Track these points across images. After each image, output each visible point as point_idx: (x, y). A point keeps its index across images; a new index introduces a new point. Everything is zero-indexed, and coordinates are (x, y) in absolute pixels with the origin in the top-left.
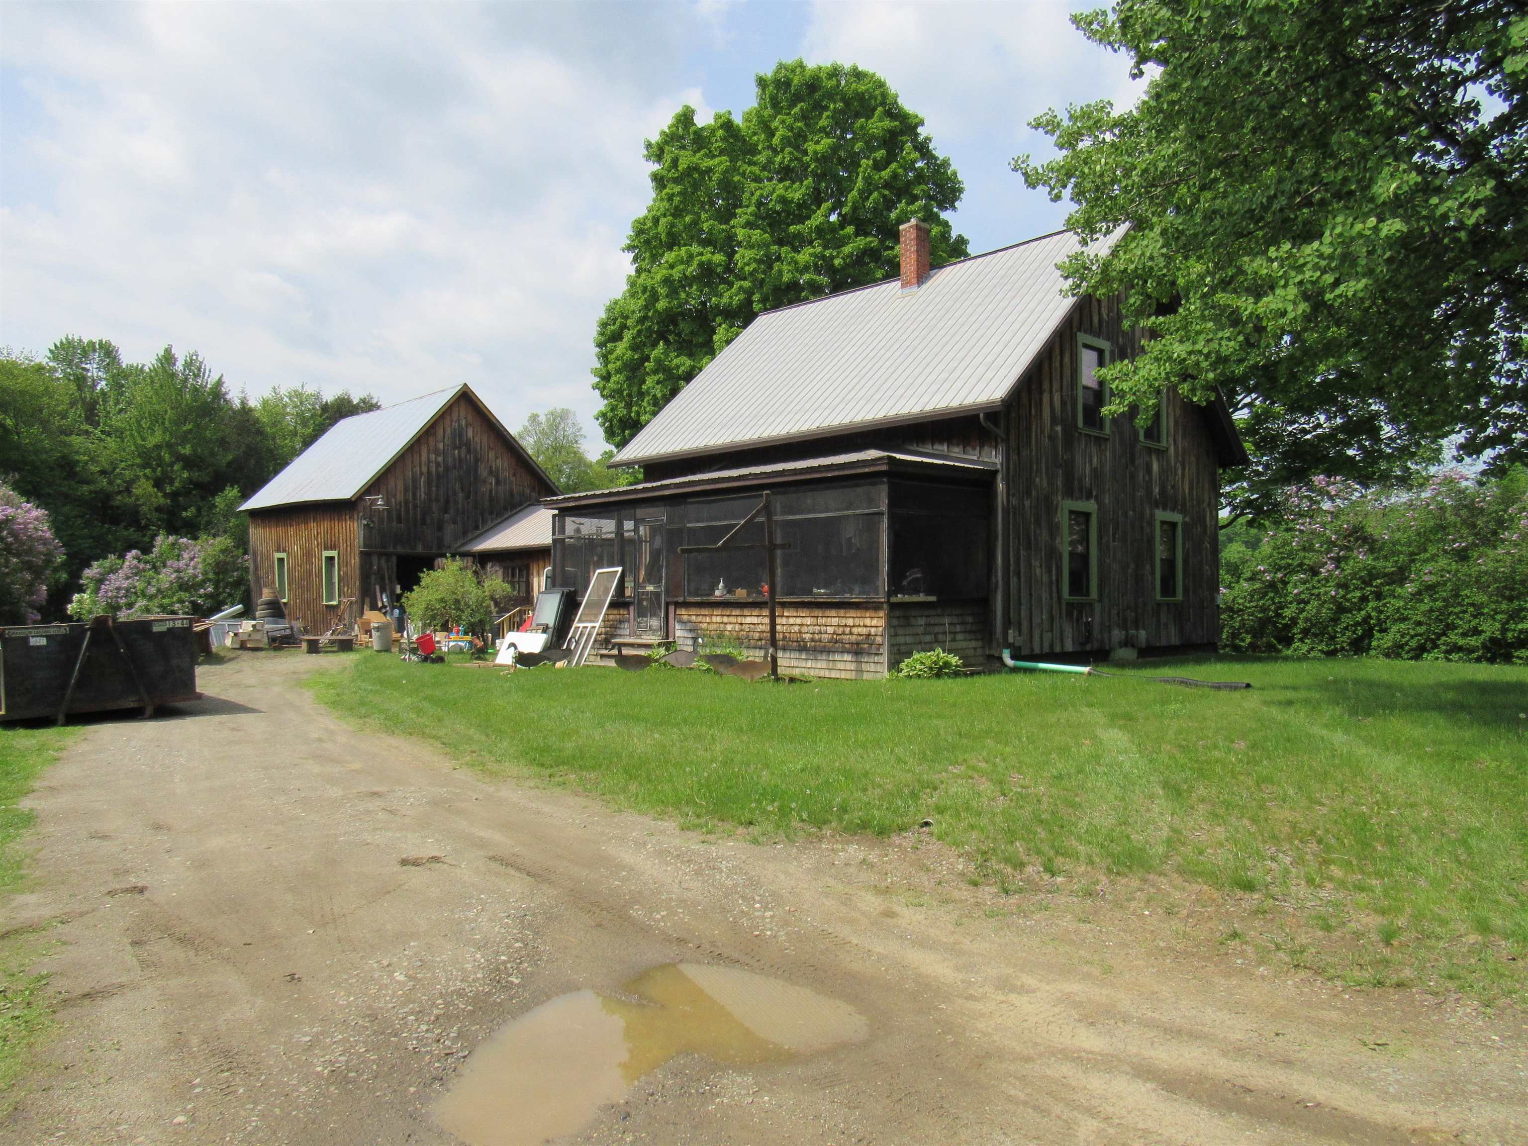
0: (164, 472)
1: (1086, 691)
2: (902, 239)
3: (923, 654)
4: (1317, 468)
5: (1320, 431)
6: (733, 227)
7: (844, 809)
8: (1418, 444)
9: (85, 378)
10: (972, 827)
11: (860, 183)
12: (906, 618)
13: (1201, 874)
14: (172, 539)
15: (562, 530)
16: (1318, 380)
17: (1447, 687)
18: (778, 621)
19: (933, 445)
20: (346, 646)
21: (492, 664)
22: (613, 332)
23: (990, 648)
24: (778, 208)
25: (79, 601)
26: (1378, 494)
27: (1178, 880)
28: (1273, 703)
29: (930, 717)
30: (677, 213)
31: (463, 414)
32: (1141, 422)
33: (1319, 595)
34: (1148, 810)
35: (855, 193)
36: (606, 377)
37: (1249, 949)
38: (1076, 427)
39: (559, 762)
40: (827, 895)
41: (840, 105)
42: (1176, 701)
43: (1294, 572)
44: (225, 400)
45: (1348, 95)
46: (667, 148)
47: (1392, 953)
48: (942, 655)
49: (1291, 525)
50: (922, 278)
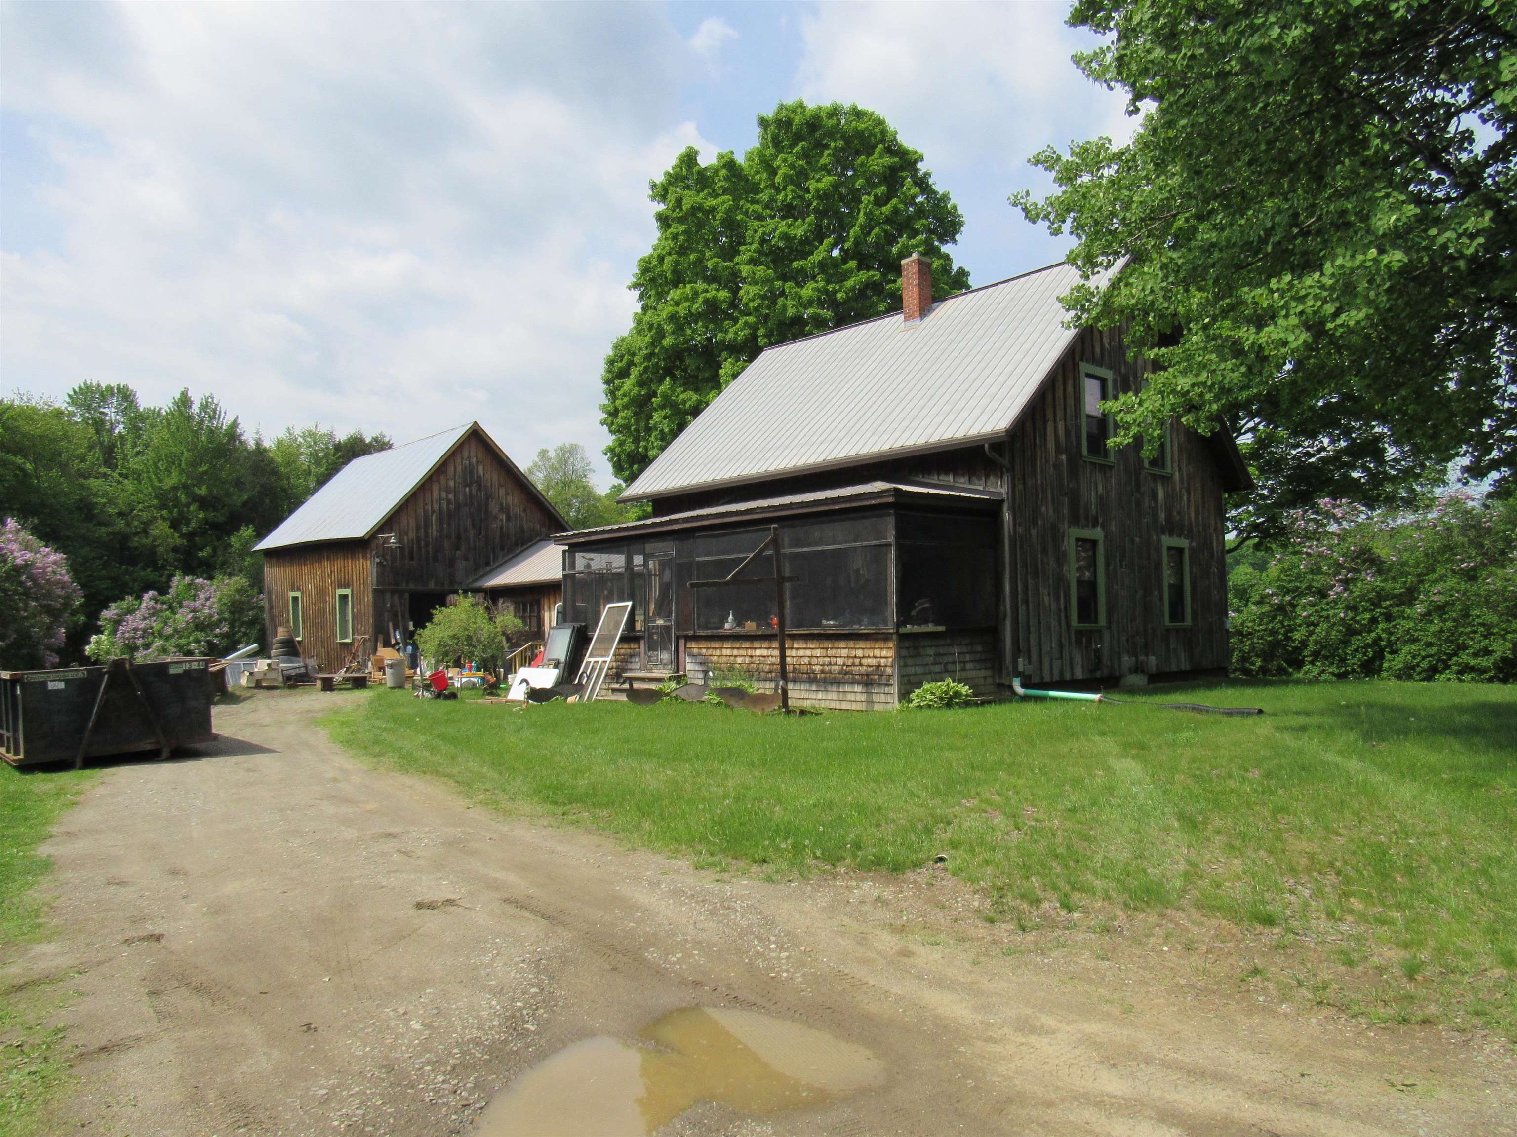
0: (180, 513)
1: (1097, 719)
2: (904, 273)
3: (933, 685)
4: (1322, 491)
5: (1324, 454)
6: (737, 264)
7: (857, 846)
8: (1423, 466)
9: (103, 422)
10: (987, 862)
11: (861, 219)
12: (915, 648)
13: (1219, 909)
14: (188, 579)
15: (573, 566)
16: (1320, 403)
17: (1462, 709)
18: (788, 653)
19: (938, 475)
20: (360, 683)
21: (504, 700)
22: (620, 369)
23: (1000, 677)
24: (781, 244)
25: (97, 642)
26: (1385, 516)
27: (1196, 915)
28: (1286, 728)
29: (941, 749)
30: (682, 251)
31: (473, 452)
32: (1147, 452)
33: (1328, 617)
34: (1164, 843)
35: (856, 228)
36: (614, 414)
37: (1271, 986)
38: (1081, 456)
39: (571, 800)
40: (843, 934)
41: (840, 143)
42: (1188, 728)
43: (1302, 595)
44: (240, 442)
45: (1343, 129)
46: (671, 189)
47: (1416, 988)
48: (952, 685)
49: (1297, 548)
50: (924, 310)
